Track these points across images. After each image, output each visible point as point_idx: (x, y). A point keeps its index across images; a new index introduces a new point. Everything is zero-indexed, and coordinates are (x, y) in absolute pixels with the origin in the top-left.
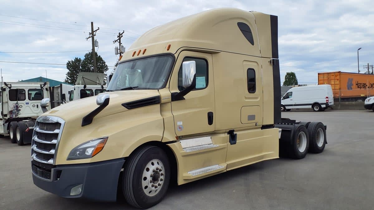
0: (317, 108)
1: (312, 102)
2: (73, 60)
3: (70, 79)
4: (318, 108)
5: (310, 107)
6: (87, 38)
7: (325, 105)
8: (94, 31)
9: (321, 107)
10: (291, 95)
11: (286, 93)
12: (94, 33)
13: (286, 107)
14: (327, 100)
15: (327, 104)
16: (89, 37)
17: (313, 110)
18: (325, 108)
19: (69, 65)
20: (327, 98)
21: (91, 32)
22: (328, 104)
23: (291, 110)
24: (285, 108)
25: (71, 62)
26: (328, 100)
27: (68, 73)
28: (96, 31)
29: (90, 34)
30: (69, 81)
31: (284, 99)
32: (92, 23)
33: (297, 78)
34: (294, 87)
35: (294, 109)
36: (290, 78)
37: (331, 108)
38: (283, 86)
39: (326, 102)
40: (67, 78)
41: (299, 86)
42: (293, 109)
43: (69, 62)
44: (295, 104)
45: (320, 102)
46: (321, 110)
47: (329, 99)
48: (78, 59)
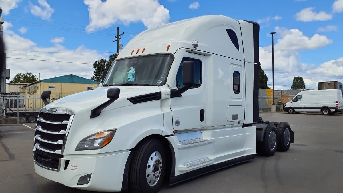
0: (326, 112)
1: (321, 106)
2: (100, 61)
3: (96, 77)
4: (328, 111)
5: (319, 110)
6: (113, 41)
7: (334, 109)
8: (119, 35)
9: (330, 110)
10: (301, 98)
11: (296, 96)
12: (120, 37)
13: (295, 109)
14: (336, 105)
15: (336, 108)
16: (115, 41)
17: (322, 114)
18: (334, 112)
19: (95, 65)
20: (337, 102)
21: (116, 36)
22: (338, 108)
23: (300, 113)
24: (294, 111)
25: (97, 63)
26: (338, 105)
27: (95, 72)
28: (121, 35)
29: (116, 37)
30: (95, 79)
31: (293, 102)
32: (118, 28)
33: (304, 82)
34: (303, 90)
35: (303, 112)
36: (297, 82)
37: (340, 112)
38: (291, 89)
39: (335, 106)
40: (93, 77)
41: (307, 90)
42: (301, 112)
43: (96, 62)
44: (304, 107)
45: (329, 106)
46: (330, 114)
47: (338, 103)
48: (104, 59)
